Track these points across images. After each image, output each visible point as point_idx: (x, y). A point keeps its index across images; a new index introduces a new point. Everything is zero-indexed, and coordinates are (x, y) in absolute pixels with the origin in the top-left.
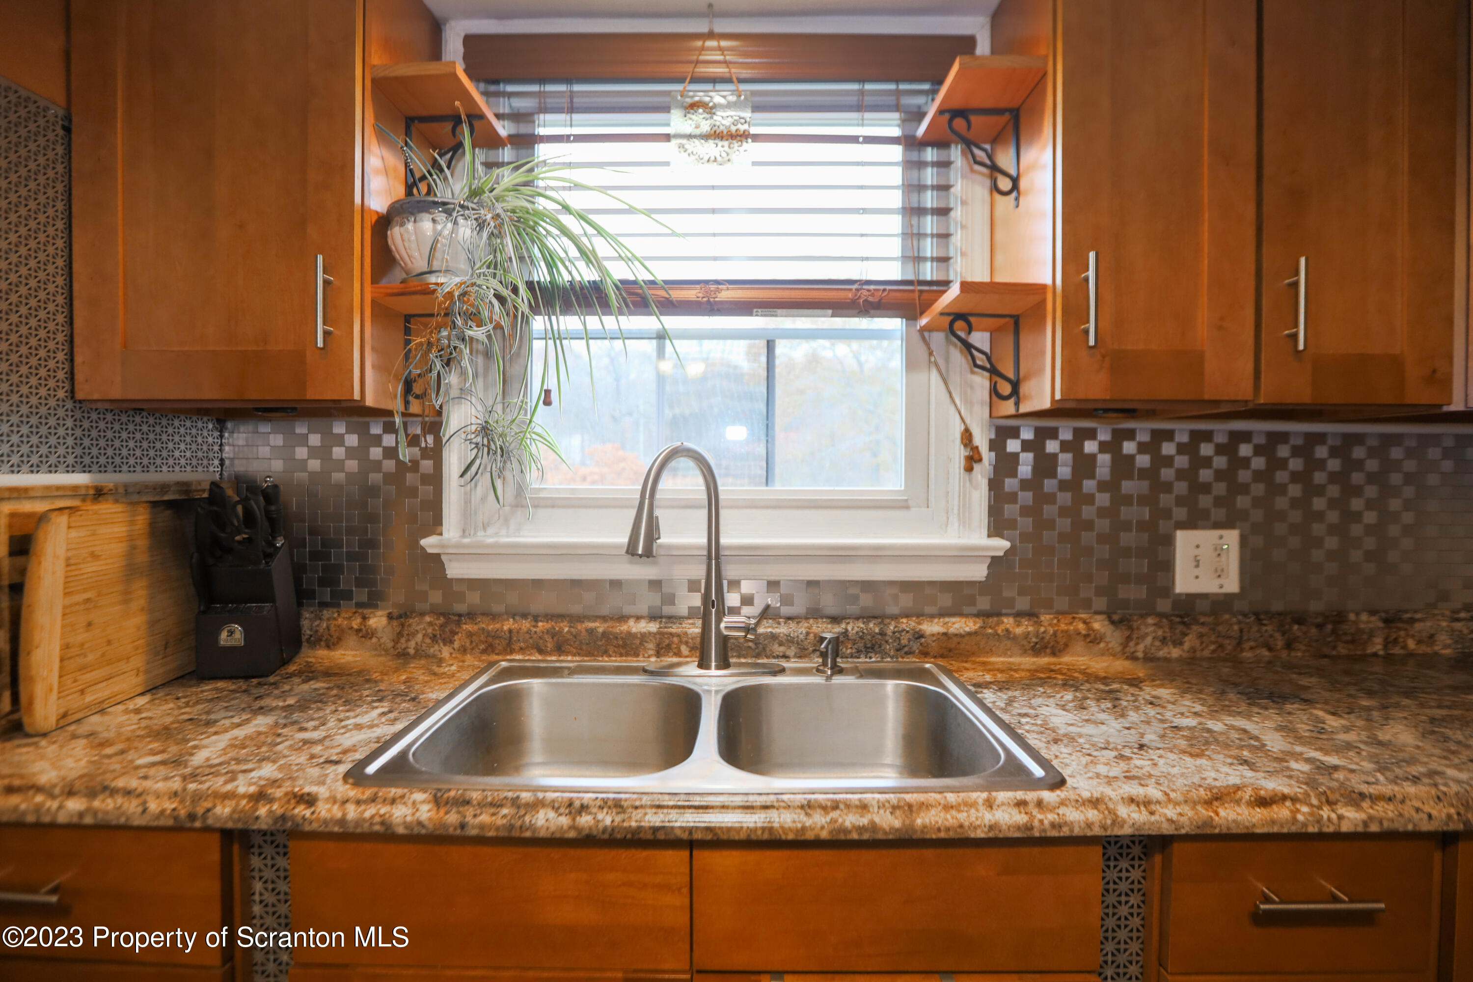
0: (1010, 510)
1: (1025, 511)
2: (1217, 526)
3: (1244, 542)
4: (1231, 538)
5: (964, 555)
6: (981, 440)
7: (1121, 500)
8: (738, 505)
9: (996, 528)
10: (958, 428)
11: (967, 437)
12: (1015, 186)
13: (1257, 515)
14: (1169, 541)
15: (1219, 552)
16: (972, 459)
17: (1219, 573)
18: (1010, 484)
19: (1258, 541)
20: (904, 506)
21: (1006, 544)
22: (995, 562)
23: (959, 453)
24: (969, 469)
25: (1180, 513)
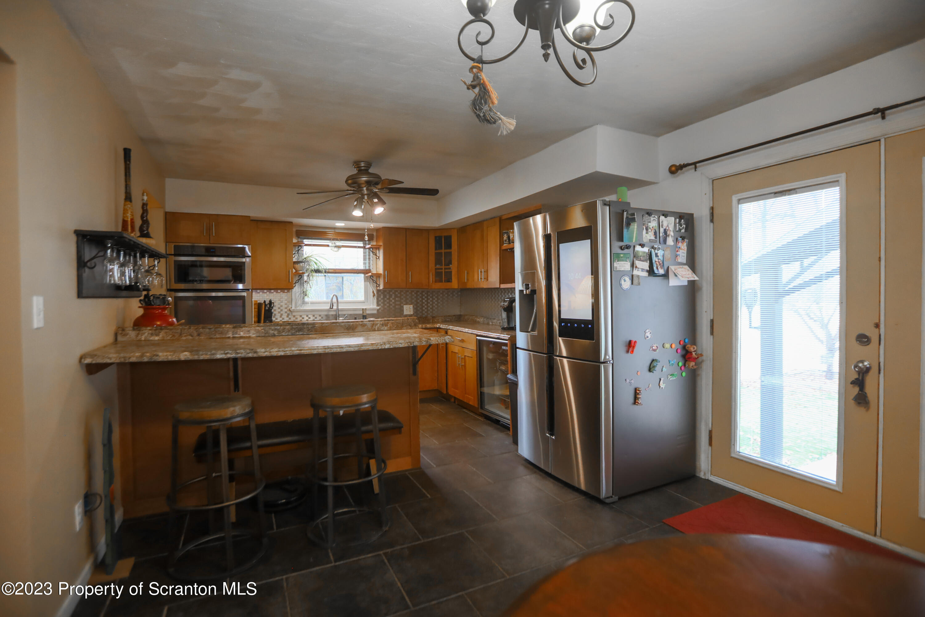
0: (380, 303)
1: (382, 303)
2: (410, 304)
3: (413, 307)
4: (411, 306)
5: (373, 309)
6: (375, 293)
7: (396, 301)
8: (341, 303)
9: (378, 305)
10: (372, 291)
11: (373, 292)
12: (379, 258)
13: (415, 303)
14: (403, 307)
15: (410, 308)
16: (374, 295)
17: (410, 311)
18: (380, 299)
19: (415, 307)
20: (364, 302)
21: (379, 307)
22: (378, 310)
23: (372, 294)
24: (374, 297)
25: (404, 303)
